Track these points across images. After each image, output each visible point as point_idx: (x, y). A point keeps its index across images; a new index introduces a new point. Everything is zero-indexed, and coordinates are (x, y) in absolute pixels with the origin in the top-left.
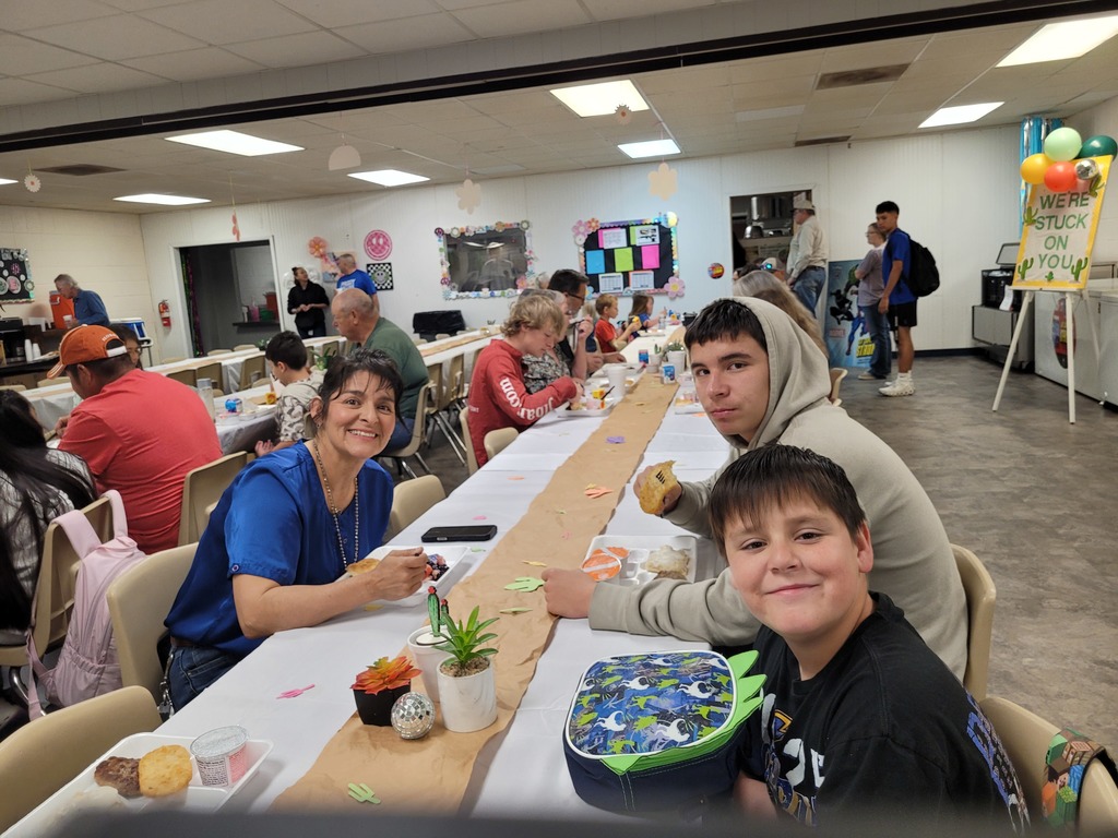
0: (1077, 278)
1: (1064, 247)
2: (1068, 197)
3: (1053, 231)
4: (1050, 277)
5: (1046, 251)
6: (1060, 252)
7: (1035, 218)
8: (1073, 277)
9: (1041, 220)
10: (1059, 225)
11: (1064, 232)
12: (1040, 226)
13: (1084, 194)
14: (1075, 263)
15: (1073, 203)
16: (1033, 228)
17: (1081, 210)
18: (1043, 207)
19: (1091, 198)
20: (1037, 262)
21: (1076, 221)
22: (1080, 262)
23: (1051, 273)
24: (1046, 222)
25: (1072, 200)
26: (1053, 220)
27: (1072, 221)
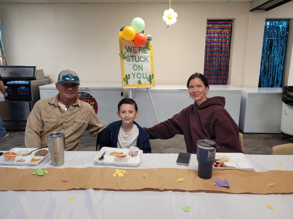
0: (151, 83)
1: (142, 70)
2: (138, 48)
3: (135, 63)
4: (140, 83)
5: (134, 72)
6: (141, 72)
7: (125, 56)
8: (149, 82)
9: (128, 57)
10: (137, 60)
11: (139, 63)
12: (129, 60)
13: (144, 48)
14: (148, 76)
15: (141, 52)
16: (125, 61)
17: (144, 55)
18: (128, 52)
19: (147, 50)
20: (131, 76)
21: (144, 59)
22: (150, 76)
23: (139, 80)
24: (131, 58)
25: (139, 50)
26: (134, 58)
27: (142, 59)
